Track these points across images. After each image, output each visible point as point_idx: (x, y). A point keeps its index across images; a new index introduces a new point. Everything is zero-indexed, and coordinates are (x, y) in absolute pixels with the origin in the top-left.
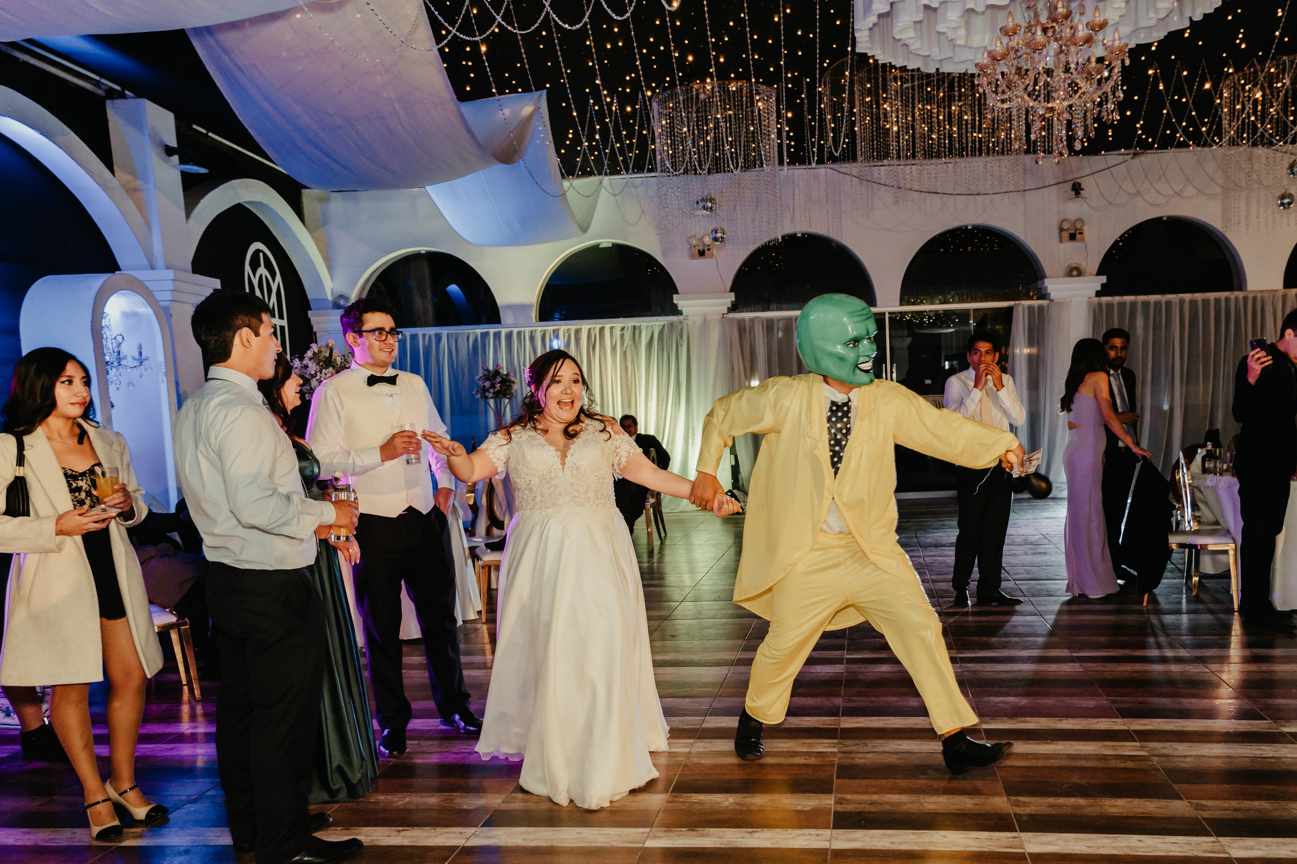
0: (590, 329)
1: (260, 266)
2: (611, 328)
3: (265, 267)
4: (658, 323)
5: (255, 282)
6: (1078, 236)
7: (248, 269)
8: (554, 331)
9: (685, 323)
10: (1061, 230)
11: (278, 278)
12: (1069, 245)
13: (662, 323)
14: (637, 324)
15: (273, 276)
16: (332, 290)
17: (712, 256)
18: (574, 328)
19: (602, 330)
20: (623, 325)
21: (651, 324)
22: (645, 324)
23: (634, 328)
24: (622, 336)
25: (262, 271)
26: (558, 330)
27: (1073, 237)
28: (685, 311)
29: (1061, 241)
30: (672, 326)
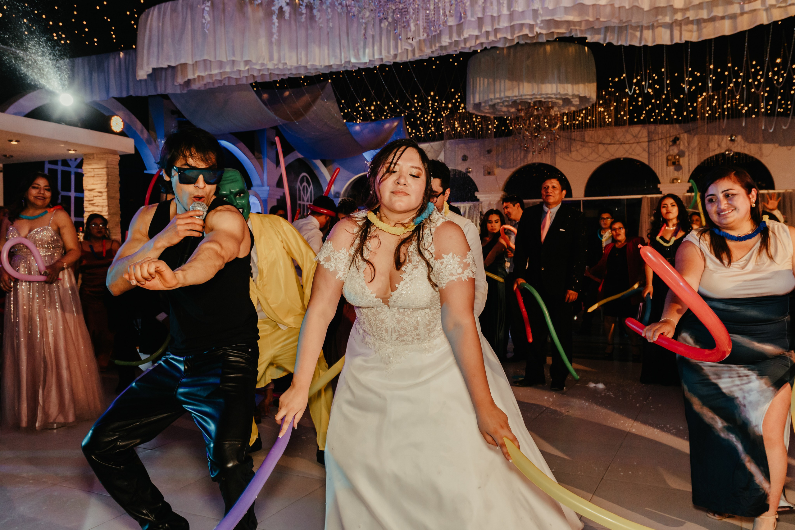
1: (304, 182)
3: (306, 182)
4: (467, 205)
5: (301, 188)
6: (677, 163)
7: (299, 183)
9: (480, 204)
10: (668, 160)
11: (312, 186)
12: (672, 168)
15: (309, 185)
16: (334, 190)
21: (464, 205)
25: (305, 184)
27: (674, 164)
28: (481, 199)
29: (667, 165)
30: (474, 206)
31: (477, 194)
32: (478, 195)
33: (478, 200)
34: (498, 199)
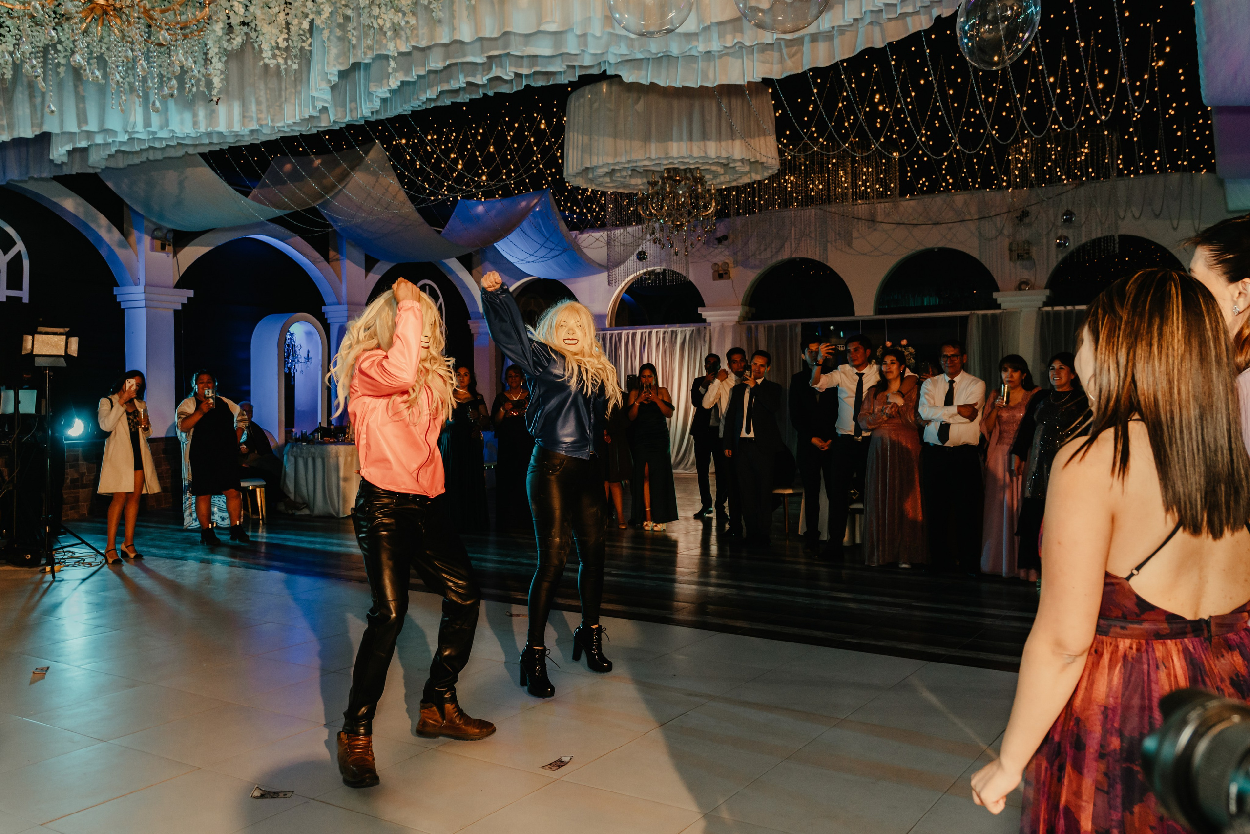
0: (642, 333)
2: (657, 332)
4: (689, 329)
6: (1026, 256)
8: (618, 334)
9: (708, 328)
10: (1011, 250)
13: (692, 329)
14: (674, 329)
17: (729, 278)
18: (631, 332)
19: (650, 333)
20: (664, 330)
21: (684, 329)
22: (679, 330)
23: (673, 332)
24: (664, 338)
26: (621, 333)
27: (1020, 256)
28: (708, 320)
29: (1011, 260)
30: (699, 331)
31: (700, 310)
32: (705, 313)
33: (704, 321)
34: (736, 318)
